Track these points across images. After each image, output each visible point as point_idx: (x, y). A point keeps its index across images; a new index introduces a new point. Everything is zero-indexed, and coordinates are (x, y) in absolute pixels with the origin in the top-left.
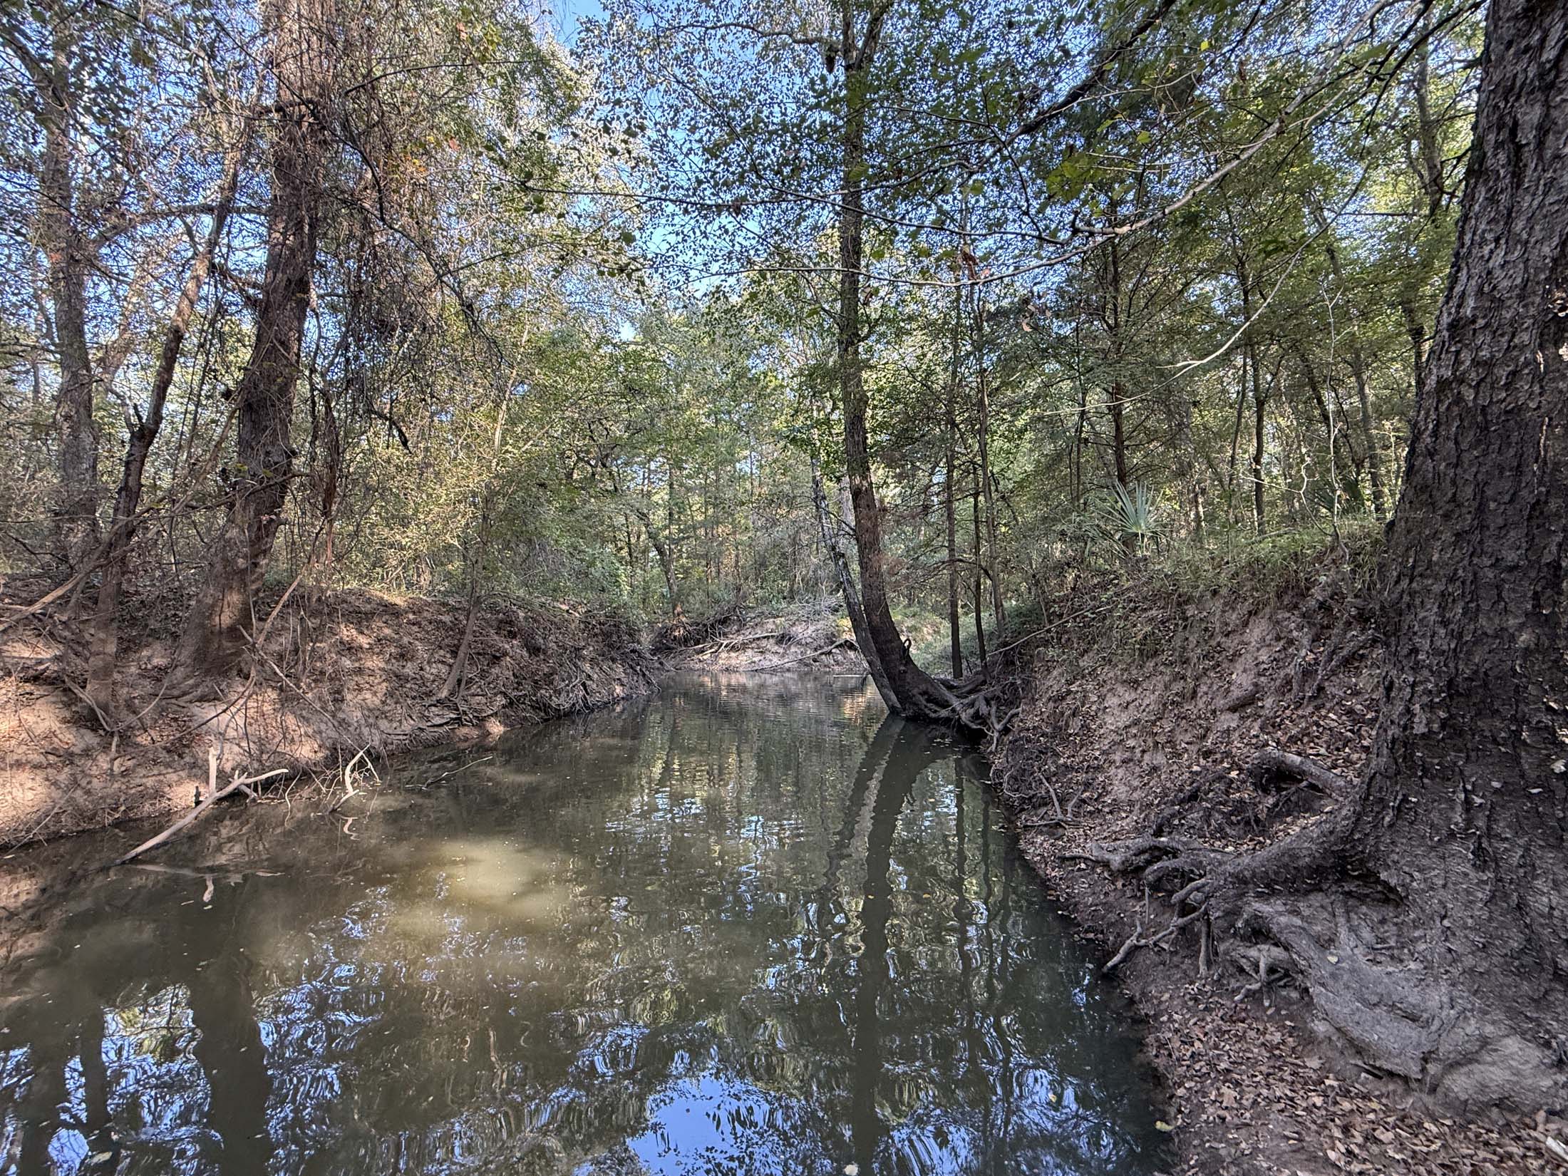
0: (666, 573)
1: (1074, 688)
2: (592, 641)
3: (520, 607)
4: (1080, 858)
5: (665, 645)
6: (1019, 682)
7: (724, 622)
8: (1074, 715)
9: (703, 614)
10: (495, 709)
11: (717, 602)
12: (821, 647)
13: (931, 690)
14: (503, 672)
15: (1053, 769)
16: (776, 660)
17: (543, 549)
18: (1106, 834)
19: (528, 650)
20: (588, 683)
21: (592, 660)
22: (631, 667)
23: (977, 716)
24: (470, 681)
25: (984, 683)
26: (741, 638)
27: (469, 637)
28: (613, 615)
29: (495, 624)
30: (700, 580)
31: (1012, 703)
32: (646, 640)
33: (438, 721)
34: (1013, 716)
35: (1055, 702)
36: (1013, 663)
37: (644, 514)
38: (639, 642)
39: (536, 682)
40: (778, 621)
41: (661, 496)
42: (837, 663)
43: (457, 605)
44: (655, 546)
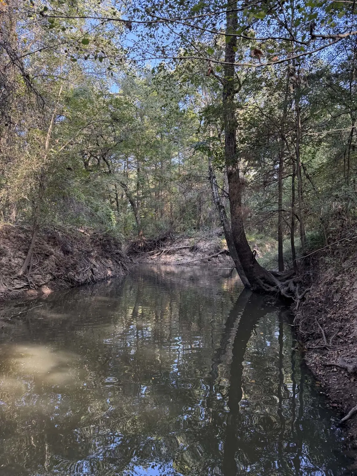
0: (135, 215)
1: (338, 278)
2: (95, 249)
3: (59, 231)
4: (334, 365)
5: (134, 251)
6: (311, 274)
7: (164, 240)
8: (337, 292)
9: (153, 236)
10: (47, 281)
11: (161, 229)
12: (212, 254)
13: (266, 277)
14: (49, 263)
15: (324, 320)
16: (189, 260)
17: (72, 202)
18: (348, 354)
19: (64, 253)
20: (94, 269)
21: (96, 257)
22: (116, 262)
23: (289, 291)
24: (34, 267)
25: (294, 274)
26: (172, 248)
27: (33, 246)
28: (106, 236)
29: (46, 238)
30: (152, 218)
31: (307, 285)
32: (124, 248)
33: (18, 286)
34: (307, 292)
35: (328, 285)
36: (309, 264)
37: (123, 184)
38: (120, 249)
39: (67, 268)
40: (191, 240)
41: (133, 175)
42: (220, 262)
43: (28, 229)
44: (130, 201)
